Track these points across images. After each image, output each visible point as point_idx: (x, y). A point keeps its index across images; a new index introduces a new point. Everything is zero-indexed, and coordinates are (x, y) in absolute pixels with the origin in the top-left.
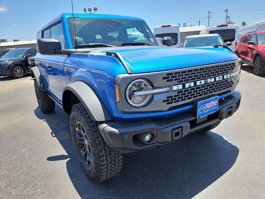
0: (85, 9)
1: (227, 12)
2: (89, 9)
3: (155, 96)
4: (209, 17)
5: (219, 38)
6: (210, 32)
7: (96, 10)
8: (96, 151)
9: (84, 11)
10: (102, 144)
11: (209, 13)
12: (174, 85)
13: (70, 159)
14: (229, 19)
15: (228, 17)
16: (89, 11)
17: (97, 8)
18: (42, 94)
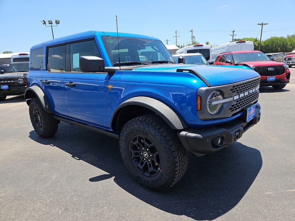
0: (44, 21)
1: (192, 32)
2: (49, 21)
3: (224, 104)
4: (176, 37)
5: (202, 57)
6: (188, 51)
7: (59, 23)
8: (171, 158)
9: (44, 24)
10: (176, 151)
11: (176, 32)
12: (235, 96)
13: (114, 177)
14: (194, 39)
15: (193, 37)
16: (49, 23)
17: (59, 21)
18: (45, 117)
